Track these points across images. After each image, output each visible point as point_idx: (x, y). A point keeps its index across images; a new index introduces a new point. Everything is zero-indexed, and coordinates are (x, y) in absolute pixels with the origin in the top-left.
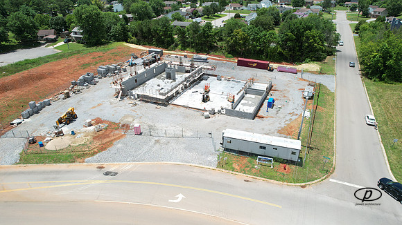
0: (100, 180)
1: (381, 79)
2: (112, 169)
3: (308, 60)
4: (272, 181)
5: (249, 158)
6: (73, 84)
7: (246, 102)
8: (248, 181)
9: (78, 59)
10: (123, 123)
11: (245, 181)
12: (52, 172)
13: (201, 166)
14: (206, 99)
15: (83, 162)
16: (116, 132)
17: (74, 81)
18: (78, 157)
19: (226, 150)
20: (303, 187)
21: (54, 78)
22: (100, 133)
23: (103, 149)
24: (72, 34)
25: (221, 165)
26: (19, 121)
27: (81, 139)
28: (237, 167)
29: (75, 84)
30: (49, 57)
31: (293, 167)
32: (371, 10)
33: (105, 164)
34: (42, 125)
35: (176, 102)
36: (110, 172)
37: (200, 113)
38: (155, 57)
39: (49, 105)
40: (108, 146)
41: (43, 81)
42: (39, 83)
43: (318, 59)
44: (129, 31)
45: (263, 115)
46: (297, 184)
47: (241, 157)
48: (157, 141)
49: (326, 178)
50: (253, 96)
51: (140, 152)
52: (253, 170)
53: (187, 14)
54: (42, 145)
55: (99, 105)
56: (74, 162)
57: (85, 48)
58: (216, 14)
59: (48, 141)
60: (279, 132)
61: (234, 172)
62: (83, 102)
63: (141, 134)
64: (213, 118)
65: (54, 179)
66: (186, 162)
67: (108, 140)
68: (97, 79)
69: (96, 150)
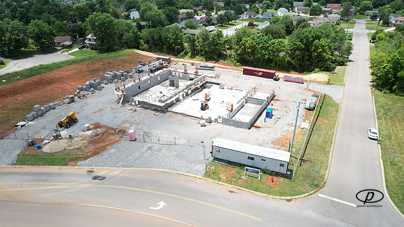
0: (88, 184)
1: (392, 91)
2: (101, 174)
3: (317, 70)
4: (257, 193)
5: (237, 169)
6: (79, 89)
7: (245, 111)
8: (232, 192)
9: (88, 65)
10: (120, 128)
11: (230, 191)
12: (44, 174)
13: (188, 174)
14: (204, 108)
15: (76, 165)
16: (112, 137)
17: (80, 86)
18: (72, 160)
19: (216, 159)
20: (288, 201)
21: (63, 82)
22: (97, 138)
23: (96, 153)
24: (86, 41)
25: (208, 174)
26: (23, 123)
27: (77, 143)
28: (224, 178)
29: (82, 89)
30: (62, 63)
31: (282, 179)
32: (393, 19)
33: (95, 169)
34: (44, 128)
35: (174, 109)
36: (99, 177)
37: (197, 120)
38: (162, 64)
39: (54, 108)
40: (102, 151)
41: (52, 85)
42: (48, 88)
43: (328, 69)
44: (141, 39)
45: (260, 126)
46: (283, 198)
47: (230, 167)
48: (150, 148)
49: (314, 193)
50: (254, 106)
51: (131, 158)
52: (240, 181)
53: (201, 22)
54: (39, 148)
55: (101, 110)
56: (66, 165)
57: (97, 54)
58: (230, 22)
59: (46, 144)
60: (273, 143)
61: (220, 182)
62: (85, 107)
63: (135, 140)
64: (209, 126)
65: (44, 180)
66: (174, 170)
67: (102, 144)
68: (103, 85)
69: (89, 154)
